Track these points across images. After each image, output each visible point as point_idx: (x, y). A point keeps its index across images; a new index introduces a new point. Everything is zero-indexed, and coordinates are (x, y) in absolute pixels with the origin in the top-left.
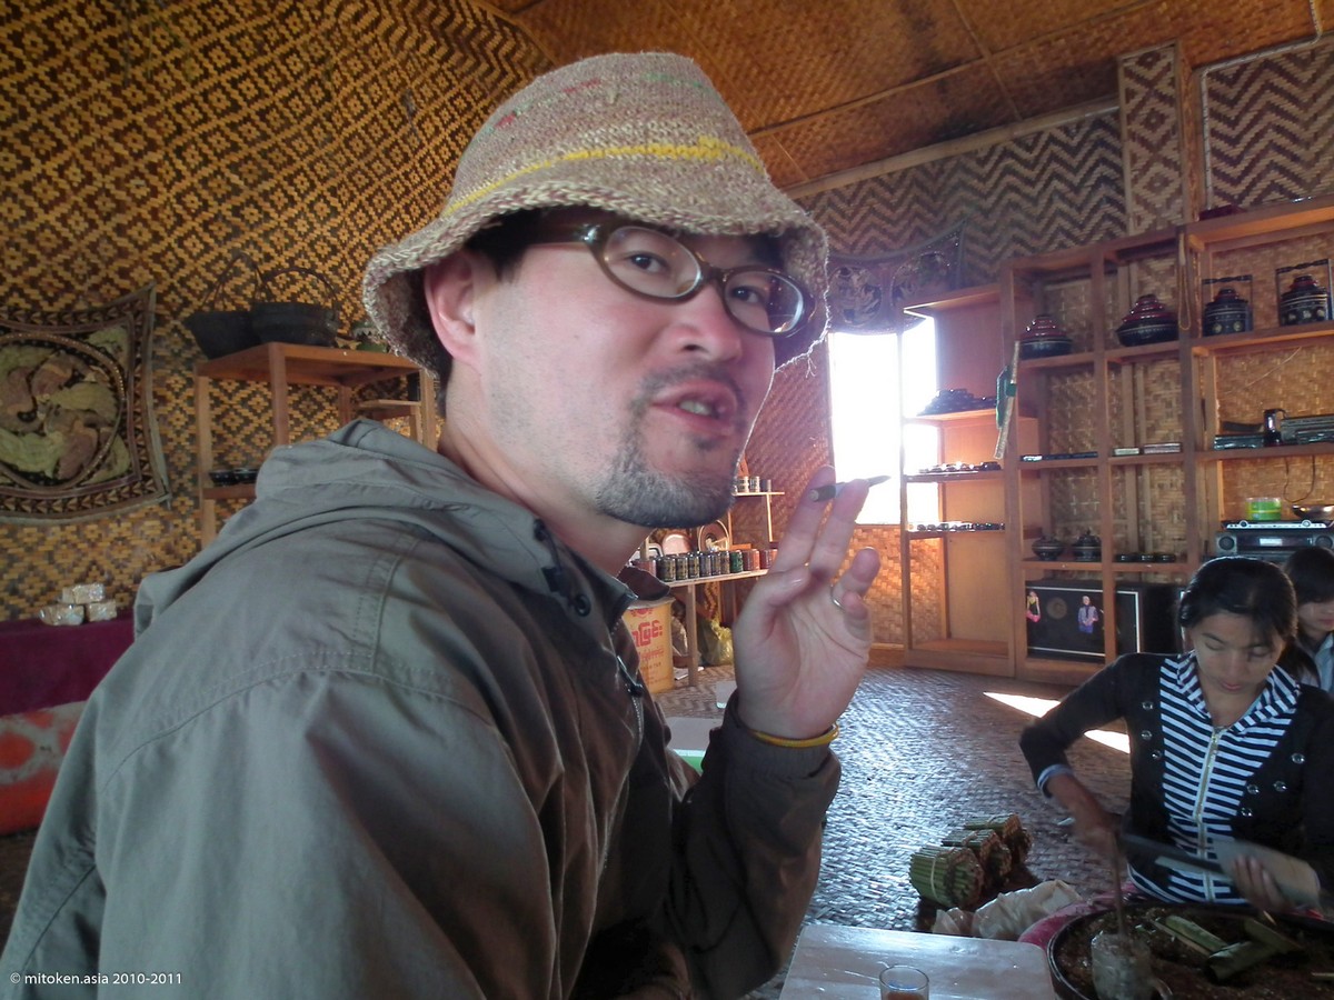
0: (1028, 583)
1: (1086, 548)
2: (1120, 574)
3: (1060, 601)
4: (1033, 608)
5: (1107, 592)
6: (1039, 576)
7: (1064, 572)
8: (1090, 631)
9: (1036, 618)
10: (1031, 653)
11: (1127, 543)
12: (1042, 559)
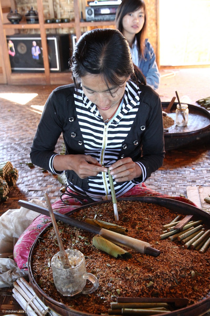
0: (8, 37)
1: (32, 17)
2: (48, 30)
3: (23, 44)
4: (11, 49)
5: (43, 39)
6: (12, 32)
7: (24, 30)
8: (38, 58)
9: (13, 54)
10: (13, 71)
11: (49, 14)
12: (12, 23)
